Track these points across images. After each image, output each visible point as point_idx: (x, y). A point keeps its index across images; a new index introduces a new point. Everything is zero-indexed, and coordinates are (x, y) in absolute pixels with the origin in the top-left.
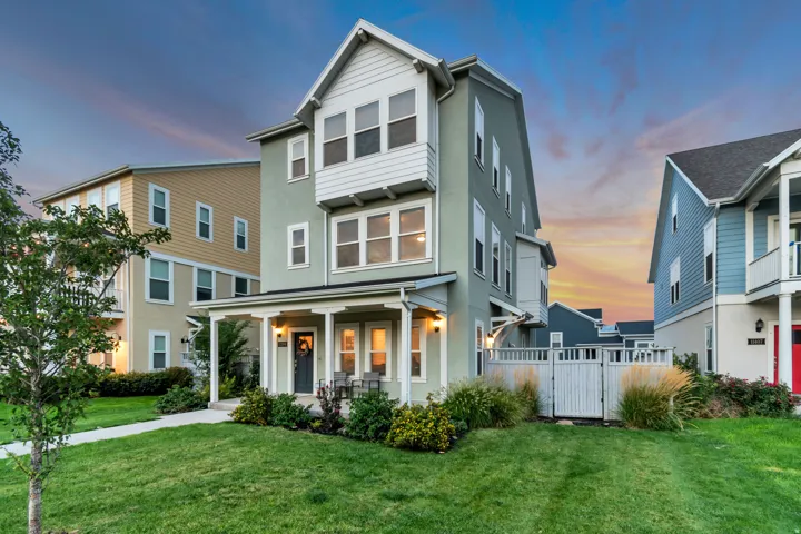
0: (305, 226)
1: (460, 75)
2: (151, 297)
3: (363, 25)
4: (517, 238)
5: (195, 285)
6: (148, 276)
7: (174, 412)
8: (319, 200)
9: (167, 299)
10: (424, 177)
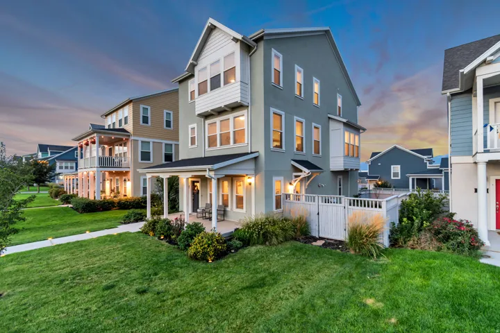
0: (195, 125)
1: (257, 41)
2: (142, 160)
3: (211, 21)
4: (329, 118)
5: (164, 152)
6: (140, 150)
7: (129, 223)
8: (197, 113)
9: (149, 160)
10: (238, 100)
